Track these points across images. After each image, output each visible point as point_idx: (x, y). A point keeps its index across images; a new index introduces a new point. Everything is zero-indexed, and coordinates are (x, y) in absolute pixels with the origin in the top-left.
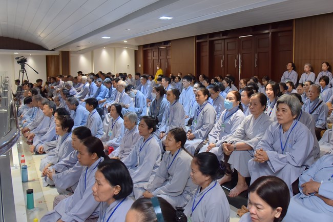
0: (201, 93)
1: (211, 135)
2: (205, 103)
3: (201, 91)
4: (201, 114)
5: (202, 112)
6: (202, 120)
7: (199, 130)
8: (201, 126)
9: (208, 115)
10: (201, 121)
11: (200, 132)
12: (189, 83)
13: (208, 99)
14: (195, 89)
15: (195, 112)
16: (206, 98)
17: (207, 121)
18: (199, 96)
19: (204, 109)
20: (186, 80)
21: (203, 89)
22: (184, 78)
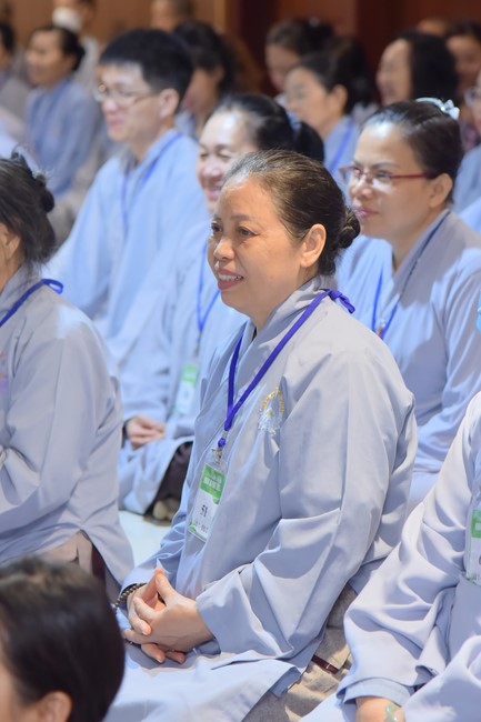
0: (264, 209)
1: (371, 624)
2: (295, 302)
3: (269, 182)
4: (258, 410)
5: (266, 390)
6: (276, 463)
7: (247, 569)
8: (267, 529)
9: (327, 418)
10: (264, 473)
11: (257, 591)
12: (168, 100)
13: (326, 265)
14: (213, 167)
15: (207, 391)
16: (311, 256)
17: (321, 483)
18: (242, 234)
19: (291, 367)
20: (129, 76)
21: (285, 170)
22: (120, 49)
